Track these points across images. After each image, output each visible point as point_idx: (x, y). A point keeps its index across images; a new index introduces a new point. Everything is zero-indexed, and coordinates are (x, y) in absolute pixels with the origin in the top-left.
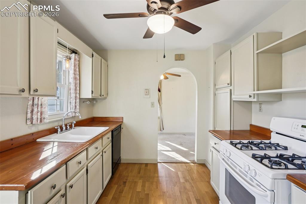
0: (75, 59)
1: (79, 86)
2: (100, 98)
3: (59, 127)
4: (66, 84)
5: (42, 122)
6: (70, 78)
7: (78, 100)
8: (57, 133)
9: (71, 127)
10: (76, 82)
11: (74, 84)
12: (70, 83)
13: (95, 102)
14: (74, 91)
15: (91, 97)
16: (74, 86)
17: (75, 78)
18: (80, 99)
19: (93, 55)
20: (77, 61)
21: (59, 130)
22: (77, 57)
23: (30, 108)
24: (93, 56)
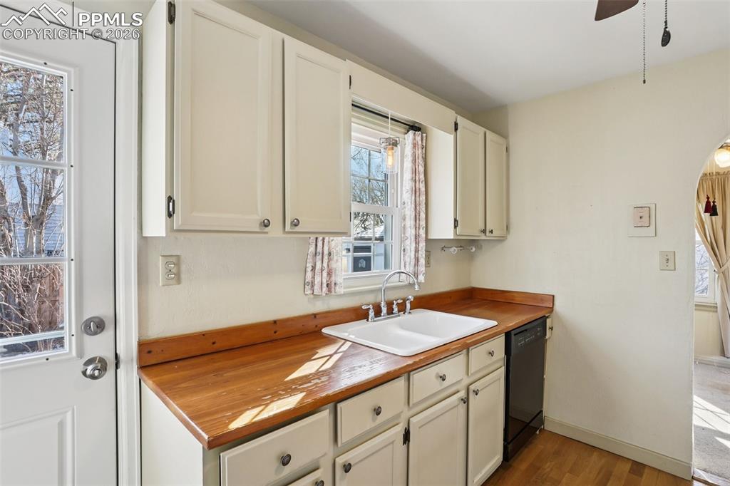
0: (415, 145)
1: (424, 209)
2: (483, 237)
3: (371, 307)
4: (397, 207)
5: (331, 292)
6: (404, 192)
7: (422, 245)
8: (368, 320)
9: (402, 308)
10: (418, 199)
11: (413, 206)
12: (404, 203)
13: (474, 249)
14: (413, 222)
15: (452, 237)
16: (413, 210)
17: (415, 191)
18: (428, 240)
19: (456, 125)
20: (420, 146)
21: (372, 314)
22: (419, 139)
23: (311, 260)
24: (456, 129)
